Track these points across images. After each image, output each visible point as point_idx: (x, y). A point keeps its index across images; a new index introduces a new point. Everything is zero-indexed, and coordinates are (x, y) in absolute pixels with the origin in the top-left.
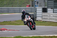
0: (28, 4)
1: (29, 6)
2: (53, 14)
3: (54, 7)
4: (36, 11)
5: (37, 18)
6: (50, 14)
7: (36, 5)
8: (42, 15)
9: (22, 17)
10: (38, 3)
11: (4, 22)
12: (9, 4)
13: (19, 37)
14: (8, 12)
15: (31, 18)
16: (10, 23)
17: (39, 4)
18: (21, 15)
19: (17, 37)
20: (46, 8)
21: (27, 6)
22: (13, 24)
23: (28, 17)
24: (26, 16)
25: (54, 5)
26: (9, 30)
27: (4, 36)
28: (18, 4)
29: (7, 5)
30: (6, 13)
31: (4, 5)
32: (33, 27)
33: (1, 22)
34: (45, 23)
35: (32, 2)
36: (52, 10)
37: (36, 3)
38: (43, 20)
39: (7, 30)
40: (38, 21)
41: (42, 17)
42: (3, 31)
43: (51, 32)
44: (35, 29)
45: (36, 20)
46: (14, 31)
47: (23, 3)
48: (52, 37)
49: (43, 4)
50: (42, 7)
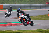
12: (31, 2)
14: (31, 8)
19: (38, 30)
21: (46, 3)
22: (35, 19)
27: (27, 29)
28: (39, 1)
30: (29, 9)
31: (27, 2)
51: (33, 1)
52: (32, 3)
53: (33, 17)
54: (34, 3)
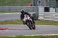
0: (30, 3)
1: (31, 5)
2: (55, 14)
3: (56, 6)
4: (38, 11)
5: (39, 17)
6: (52, 13)
7: (38, 4)
8: (44, 14)
9: (21, 16)
10: (40, 2)
11: (6, 21)
12: (10, 4)
13: (20, 36)
14: (10, 11)
15: (30, 17)
16: (11, 22)
17: (41, 4)
18: (20, 15)
19: (18, 36)
20: (49, 7)
21: (28, 5)
22: (15, 23)
23: (27, 17)
24: (25, 15)
25: (56, 4)
26: (11, 29)
27: (6, 36)
28: (19, 3)
29: (9, 4)
30: (8, 13)
31: (6, 4)
32: (32, 26)
33: (2, 22)
34: (47, 23)
35: (34, 1)
36: (55, 9)
37: (38, 2)
38: (45, 20)
39: (8, 29)
40: (40, 20)
41: (44, 16)
42: (4, 30)
43: (53, 31)
44: (35, 28)
45: (38, 20)
46: (16, 30)
47: (25, 2)
48: (54, 36)
49: (45, 3)
50: (44, 6)
51: (13, 3)
52: (12, 5)
53: (12, 22)
54: (13, 5)
